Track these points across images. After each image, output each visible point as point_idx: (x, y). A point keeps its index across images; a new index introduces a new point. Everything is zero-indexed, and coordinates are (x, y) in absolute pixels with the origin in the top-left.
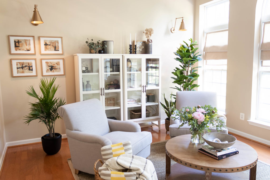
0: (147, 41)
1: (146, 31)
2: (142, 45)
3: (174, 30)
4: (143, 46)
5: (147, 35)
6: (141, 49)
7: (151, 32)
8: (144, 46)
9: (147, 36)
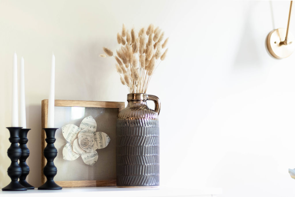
0: (126, 104)
1: (120, 40)
2: (99, 129)
3: (281, 43)
4: (104, 135)
5: (130, 66)
6: (93, 151)
7: (153, 52)
8: (109, 135)
9: (129, 73)
